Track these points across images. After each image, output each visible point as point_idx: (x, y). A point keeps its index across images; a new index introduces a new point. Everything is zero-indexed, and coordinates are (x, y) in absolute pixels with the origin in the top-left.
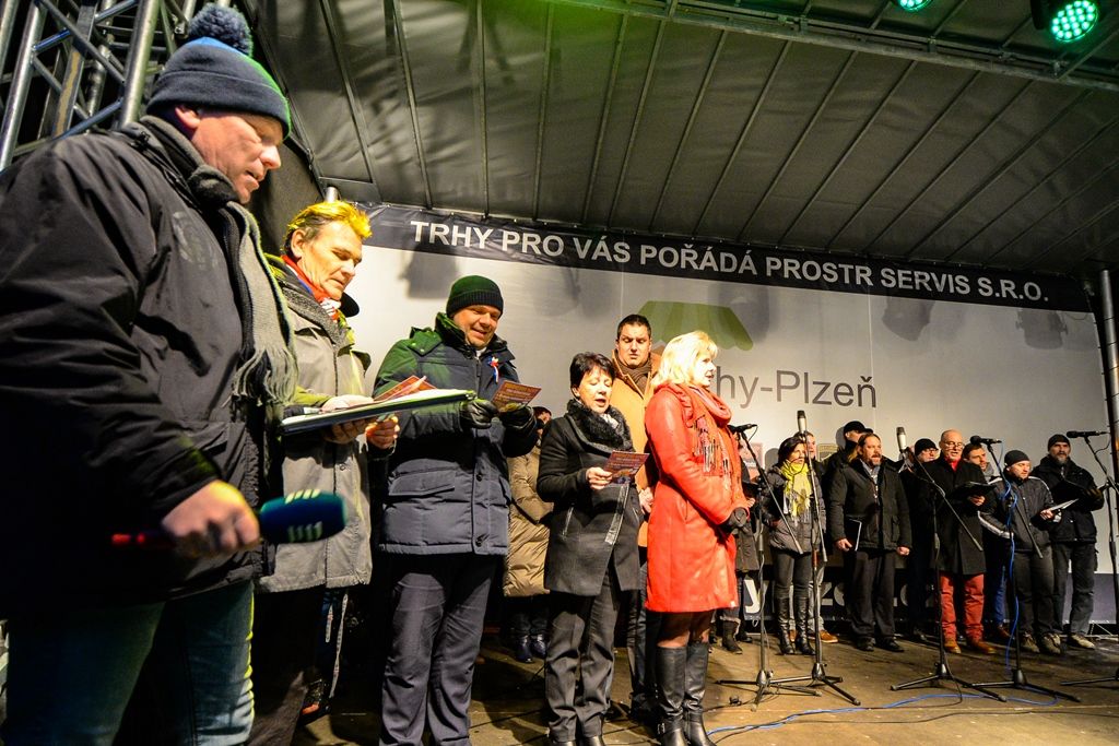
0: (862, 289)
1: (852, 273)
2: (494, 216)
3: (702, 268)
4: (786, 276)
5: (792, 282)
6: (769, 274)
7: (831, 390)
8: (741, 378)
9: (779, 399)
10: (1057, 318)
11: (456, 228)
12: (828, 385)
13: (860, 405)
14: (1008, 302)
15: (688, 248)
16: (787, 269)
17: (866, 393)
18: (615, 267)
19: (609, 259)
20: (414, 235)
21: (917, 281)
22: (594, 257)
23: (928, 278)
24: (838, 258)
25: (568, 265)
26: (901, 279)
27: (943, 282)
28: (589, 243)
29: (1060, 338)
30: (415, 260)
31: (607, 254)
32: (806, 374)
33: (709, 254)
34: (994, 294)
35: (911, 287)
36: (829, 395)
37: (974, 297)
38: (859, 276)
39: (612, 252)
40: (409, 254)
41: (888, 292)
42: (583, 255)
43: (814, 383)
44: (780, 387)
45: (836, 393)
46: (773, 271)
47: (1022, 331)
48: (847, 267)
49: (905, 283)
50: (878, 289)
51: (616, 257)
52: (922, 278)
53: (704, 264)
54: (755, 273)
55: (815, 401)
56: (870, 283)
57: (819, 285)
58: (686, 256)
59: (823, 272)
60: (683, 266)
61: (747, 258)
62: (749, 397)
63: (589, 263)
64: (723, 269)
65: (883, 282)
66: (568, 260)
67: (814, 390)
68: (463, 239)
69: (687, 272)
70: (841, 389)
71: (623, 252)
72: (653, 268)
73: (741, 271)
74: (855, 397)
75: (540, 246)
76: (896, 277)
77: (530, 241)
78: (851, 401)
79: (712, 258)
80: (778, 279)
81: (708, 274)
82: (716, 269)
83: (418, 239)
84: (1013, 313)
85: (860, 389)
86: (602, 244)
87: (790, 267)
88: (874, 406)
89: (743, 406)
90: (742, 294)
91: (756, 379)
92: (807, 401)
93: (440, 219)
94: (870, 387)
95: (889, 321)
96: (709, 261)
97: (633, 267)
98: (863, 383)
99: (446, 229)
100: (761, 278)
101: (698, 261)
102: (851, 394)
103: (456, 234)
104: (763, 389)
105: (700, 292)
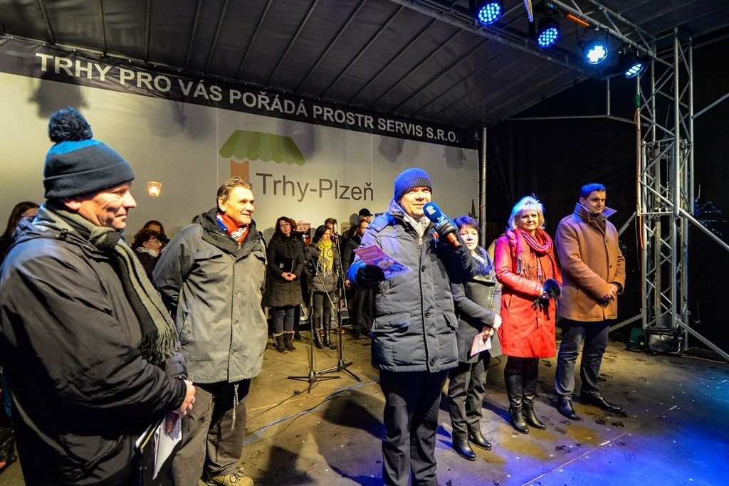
0: (367, 130)
1: (363, 119)
2: (111, 55)
3: (272, 109)
4: (325, 118)
5: (328, 123)
6: (315, 117)
7: (350, 190)
8: (298, 183)
9: (321, 196)
10: (461, 152)
11: (78, 62)
12: (348, 187)
13: (365, 199)
14: (440, 142)
15: (262, 95)
16: (326, 114)
17: (368, 192)
18: (211, 103)
19: (207, 97)
20: (40, 65)
21: (397, 127)
22: (195, 95)
23: (402, 126)
24: (356, 110)
25: (175, 100)
26: (389, 125)
27: (410, 129)
28: (190, 84)
29: (462, 163)
30: (42, 85)
31: (204, 93)
32: (336, 181)
33: (276, 100)
34: (434, 137)
35: (393, 131)
36: (348, 194)
37: (424, 139)
38: (366, 121)
39: (209, 93)
40: (36, 81)
41: (381, 133)
42: (186, 92)
43: (341, 186)
44: (321, 189)
45: (353, 193)
46: (317, 115)
47: (445, 159)
48: (360, 116)
49: (391, 128)
50: (376, 131)
51: (212, 96)
52: (399, 125)
53: (274, 107)
54: (306, 115)
55: (341, 197)
56: (372, 127)
57: (344, 126)
58: (261, 100)
59: (346, 118)
60: (260, 107)
61: (301, 105)
62: (303, 195)
63: (191, 99)
64: (286, 111)
65: (379, 126)
66: (174, 95)
67: (340, 191)
68: (86, 73)
69: (262, 111)
70: (356, 190)
71: (217, 93)
72: (238, 106)
73: (297, 114)
74: (362, 195)
75: (152, 83)
76: (386, 124)
77: (142, 78)
78: (360, 197)
79: (279, 103)
80: (320, 120)
81: (276, 114)
82: (281, 111)
83: (44, 69)
84: (441, 148)
85: (365, 190)
86: (200, 86)
87: (328, 113)
88: (372, 200)
89: (299, 201)
90: (299, 129)
91: (307, 184)
92: (336, 198)
93: (64, 54)
94: (370, 189)
95: (381, 150)
96: (277, 105)
97: (224, 104)
98: (367, 187)
99: (70, 63)
100: (310, 119)
101: (270, 104)
102: (360, 193)
103: (79, 67)
104: (311, 190)
105: (271, 126)
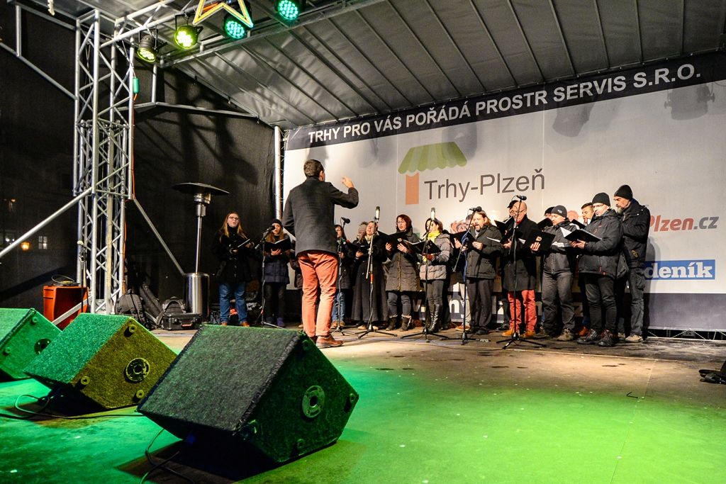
0: (541, 107)
1: (533, 98)
2: (341, 119)
3: (439, 120)
4: (488, 112)
5: (493, 115)
6: (477, 114)
7: (514, 182)
8: (460, 184)
9: (482, 194)
11: (325, 131)
12: (512, 179)
13: (533, 189)
14: (663, 86)
15: (433, 111)
16: (489, 107)
17: (538, 180)
18: (394, 132)
19: (392, 129)
20: (310, 139)
21: (582, 91)
22: (384, 130)
23: (590, 85)
24: (522, 91)
25: (372, 138)
26: (569, 92)
27: (603, 86)
28: (381, 122)
29: (706, 106)
30: (310, 152)
31: (390, 126)
32: (499, 175)
33: (443, 111)
34: (647, 84)
35: (576, 97)
36: (513, 186)
37: (631, 91)
38: (537, 98)
39: (393, 124)
40: (308, 149)
41: (558, 105)
42: (378, 130)
43: (504, 179)
44: (482, 185)
45: (518, 183)
46: (480, 111)
47: (669, 109)
48: (529, 95)
49: (572, 95)
50: (552, 105)
51: (394, 126)
52: (585, 88)
53: (440, 117)
54: (469, 115)
55: (504, 191)
56: (545, 102)
57: (511, 112)
58: (430, 116)
59: (512, 103)
60: (428, 122)
61: (465, 107)
62: (464, 195)
63: (381, 134)
64: (451, 118)
65: (555, 99)
66: (372, 135)
67: (503, 184)
68: (328, 136)
69: (431, 126)
70: (520, 181)
71: (397, 123)
72: (414, 127)
73: (461, 117)
74: (530, 185)
75: (360, 130)
76: (565, 92)
77: (355, 129)
78: (527, 187)
79: (445, 114)
80: (484, 116)
81: (444, 123)
82: (446, 119)
83: (311, 141)
84: (663, 95)
85: (534, 178)
86: (388, 121)
87: (492, 105)
88: (543, 188)
89: (460, 201)
90: (461, 131)
91: (469, 183)
92: (499, 192)
93: (319, 128)
94: (541, 176)
95: (558, 126)
96: (442, 115)
97: (404, 130)
98: (536, 174)
99: (321, 133)
100: (473, 118)
101: (436, 118)
102: (528, 182)
103: (325, 135)
104: (472, 189)
105: (437, 136)
